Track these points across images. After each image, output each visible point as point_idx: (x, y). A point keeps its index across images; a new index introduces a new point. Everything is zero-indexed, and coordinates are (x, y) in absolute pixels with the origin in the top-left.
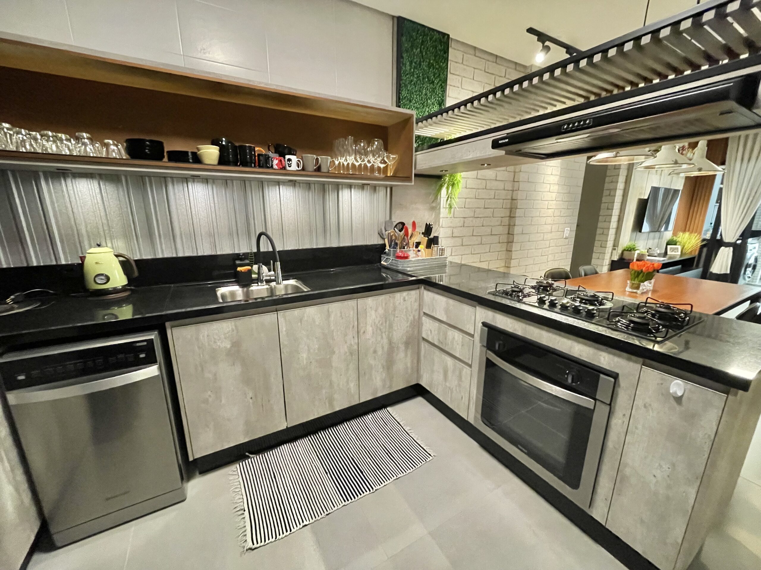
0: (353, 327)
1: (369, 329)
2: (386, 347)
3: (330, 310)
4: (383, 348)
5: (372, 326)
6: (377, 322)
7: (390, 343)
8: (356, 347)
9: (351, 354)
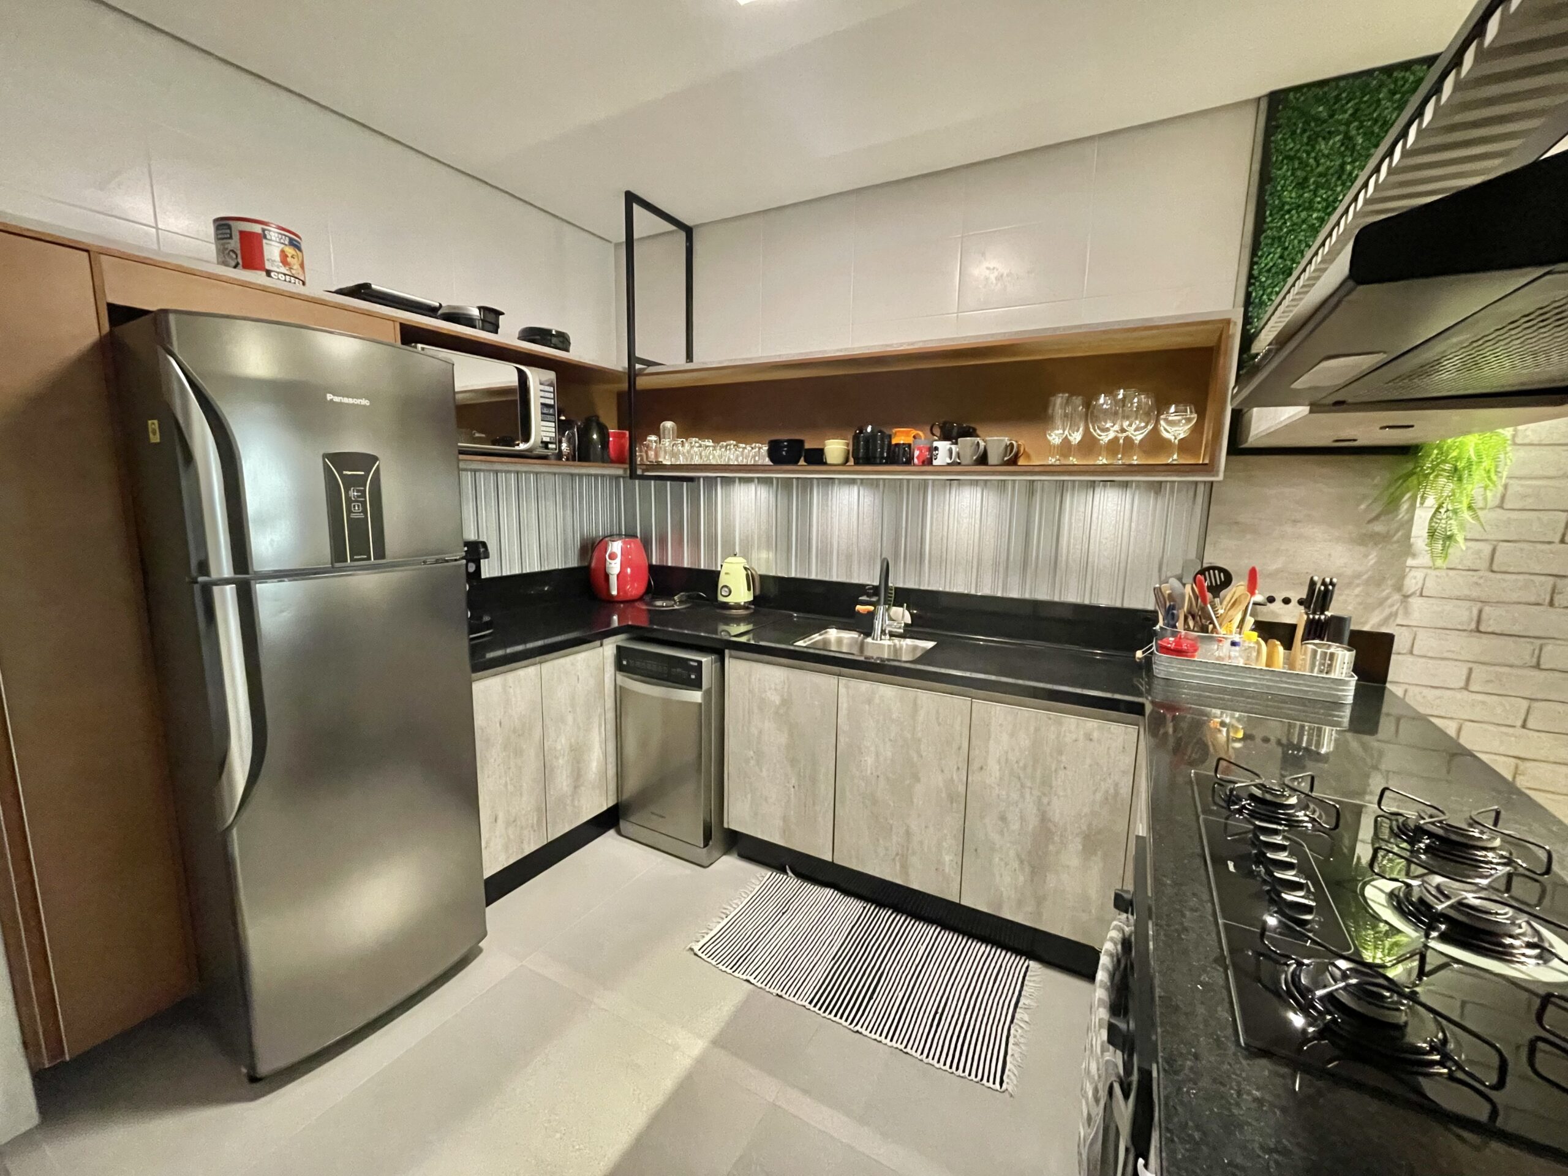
0: (959, 748)
1: (993, 767)
2: (1033, 822)
3: (919, 702)
4: (1022, 819)
5: (999, 762)
6: (1012, 758)
7: (1044, 818)
8: (961, 789)
9: (951, 799)
